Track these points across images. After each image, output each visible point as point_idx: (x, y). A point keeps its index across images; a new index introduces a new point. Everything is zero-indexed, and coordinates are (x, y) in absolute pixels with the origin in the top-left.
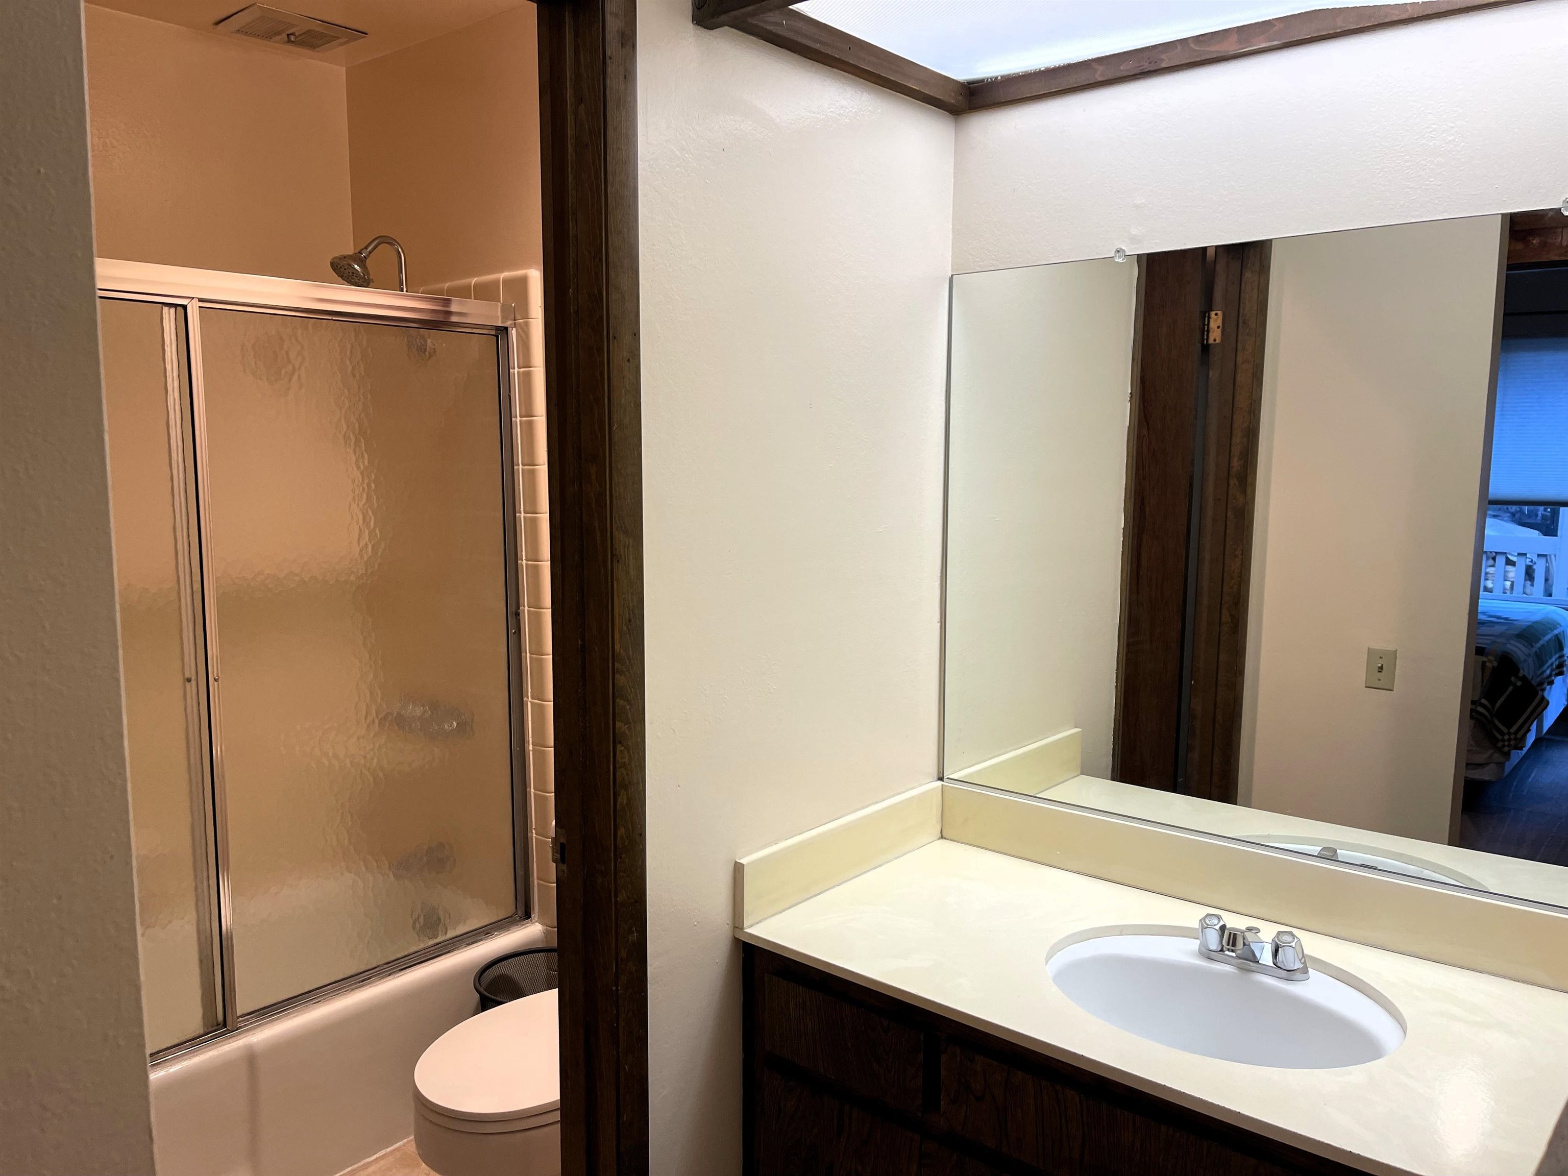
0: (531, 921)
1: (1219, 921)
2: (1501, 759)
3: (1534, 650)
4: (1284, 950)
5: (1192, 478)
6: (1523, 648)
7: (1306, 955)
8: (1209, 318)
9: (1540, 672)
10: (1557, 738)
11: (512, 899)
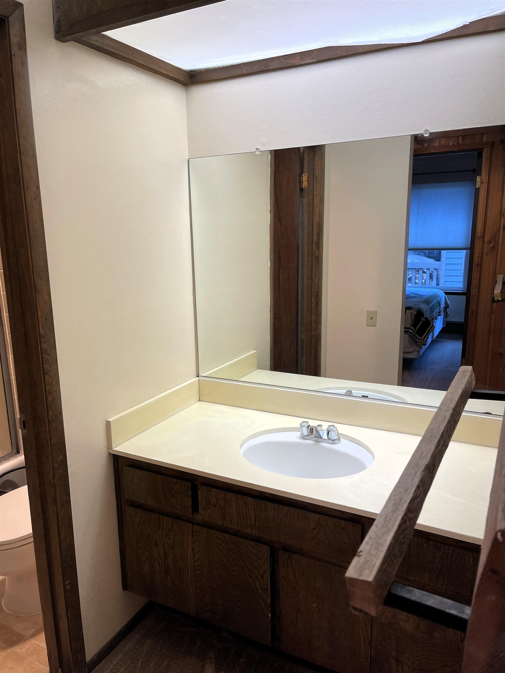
0: (20, 454)
1: (307, 424)
2: (419, 349)
3: (430, 307)
4: (331, 433)
5: (298, 244)
6: (425, 306)
7: (339, 433)
8: (302, 177)
9: (432, 315)
10: (440, 340)
11: (10, 446)
